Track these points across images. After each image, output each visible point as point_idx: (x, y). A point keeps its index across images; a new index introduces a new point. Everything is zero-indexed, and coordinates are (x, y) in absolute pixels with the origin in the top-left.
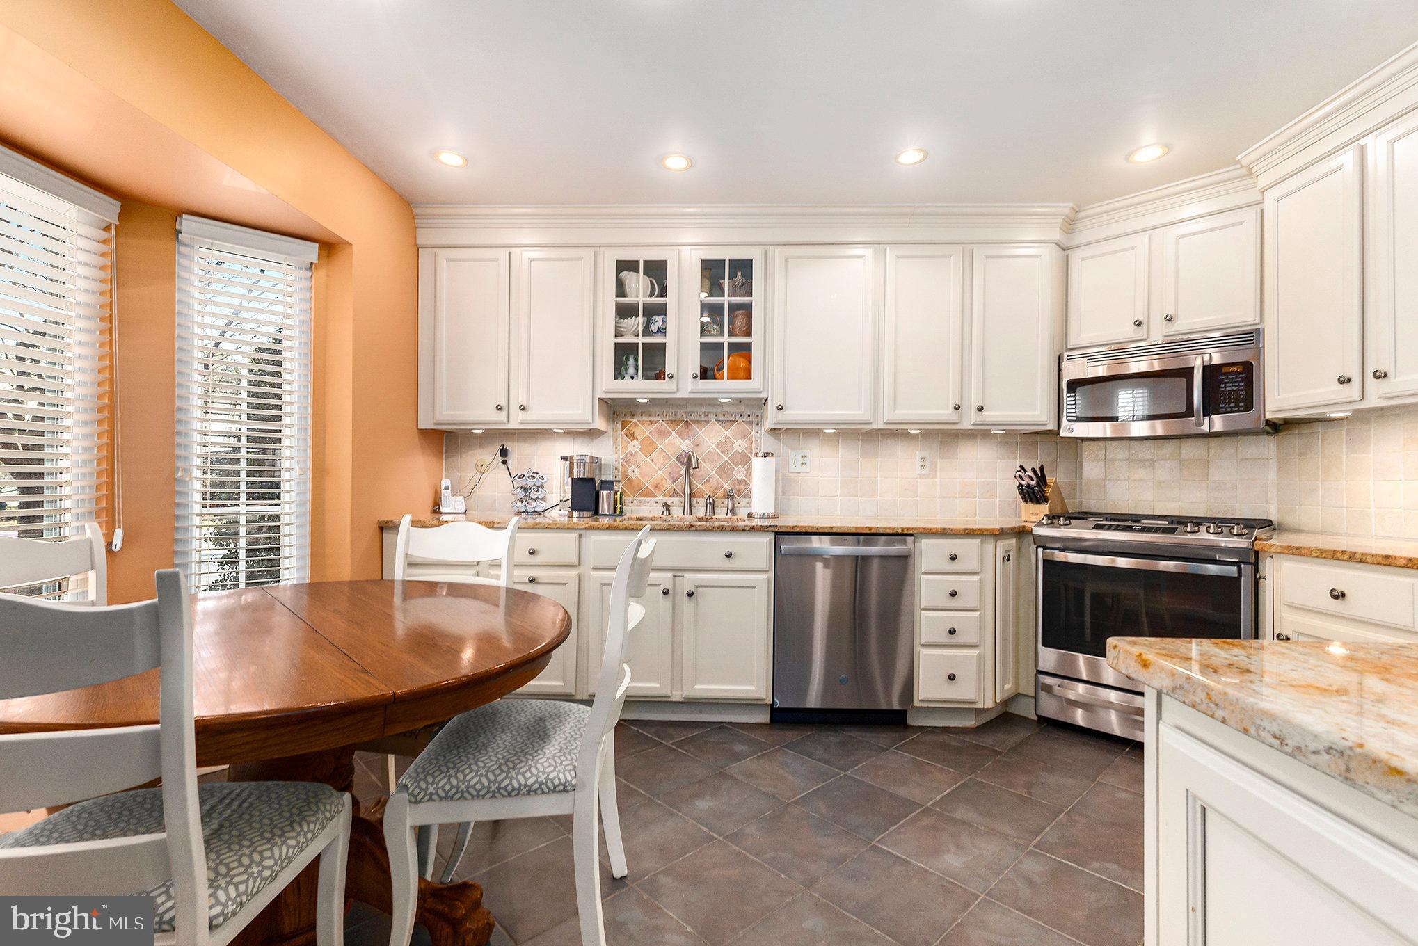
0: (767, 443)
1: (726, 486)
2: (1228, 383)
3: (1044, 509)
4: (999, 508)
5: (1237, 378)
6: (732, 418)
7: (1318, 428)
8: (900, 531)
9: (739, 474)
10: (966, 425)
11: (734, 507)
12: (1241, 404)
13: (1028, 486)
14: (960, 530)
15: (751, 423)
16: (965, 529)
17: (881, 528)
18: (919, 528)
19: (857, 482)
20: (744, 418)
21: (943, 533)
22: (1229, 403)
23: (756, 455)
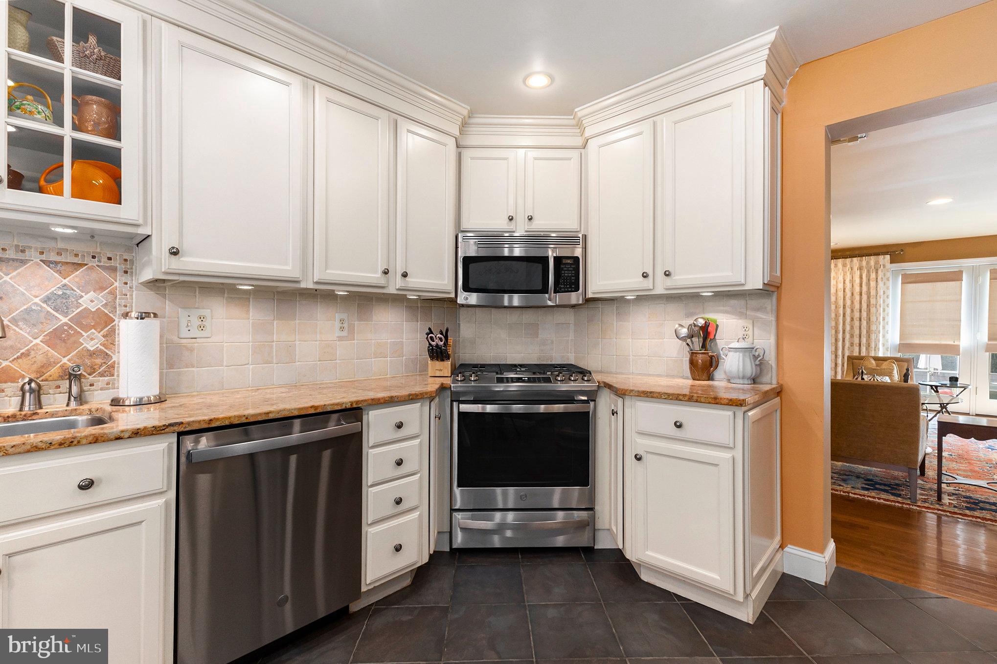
0: (141, 300)
1: (65, 360)
2: (566, 270)
3: (448, 364)
4: (405, 365)
5: (571, 268)
6: (76, 260)
7: (600, 305)
8: (348, 406)
9: (92, 341)
10: (392, 290)
11: (81, 391)
12: (573, 286)
13: (437, 345)
14: (405, 396)
15: (114, 269)
16: (410, 395)
17: (329, 405)
18: (368, 400)
19: (272, 346)
20: (100, 261)
21: (391, 402)
22: (567, 285)
23: (126, 315)
